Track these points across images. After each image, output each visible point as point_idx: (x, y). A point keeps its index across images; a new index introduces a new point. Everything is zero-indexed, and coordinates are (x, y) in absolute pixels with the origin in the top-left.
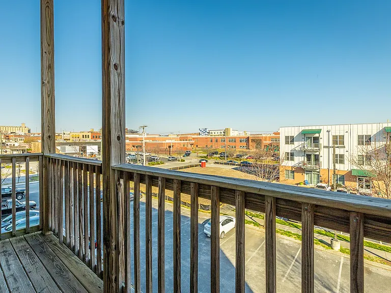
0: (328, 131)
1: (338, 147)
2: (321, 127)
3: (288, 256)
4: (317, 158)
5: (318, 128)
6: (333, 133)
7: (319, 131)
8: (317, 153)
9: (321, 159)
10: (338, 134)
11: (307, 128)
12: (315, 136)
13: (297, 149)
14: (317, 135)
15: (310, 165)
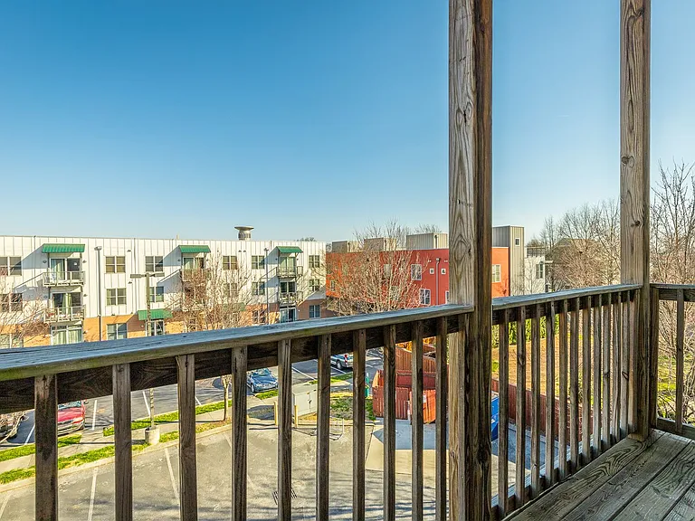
0: (97, 249)
1: (154, 275)
2: (83, 241)
3: (75, 507)
4: (76, 300)
5: (76, 241)
6: (105, 253)
7: (81, 249)
8: (78, 290)
9: (85, 301)
10: (114, 254)
11: (53, 241)
12: (71, 257)
13: (29, 285)
14: (76, 255)
15: (62, 316)
